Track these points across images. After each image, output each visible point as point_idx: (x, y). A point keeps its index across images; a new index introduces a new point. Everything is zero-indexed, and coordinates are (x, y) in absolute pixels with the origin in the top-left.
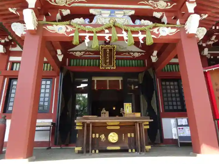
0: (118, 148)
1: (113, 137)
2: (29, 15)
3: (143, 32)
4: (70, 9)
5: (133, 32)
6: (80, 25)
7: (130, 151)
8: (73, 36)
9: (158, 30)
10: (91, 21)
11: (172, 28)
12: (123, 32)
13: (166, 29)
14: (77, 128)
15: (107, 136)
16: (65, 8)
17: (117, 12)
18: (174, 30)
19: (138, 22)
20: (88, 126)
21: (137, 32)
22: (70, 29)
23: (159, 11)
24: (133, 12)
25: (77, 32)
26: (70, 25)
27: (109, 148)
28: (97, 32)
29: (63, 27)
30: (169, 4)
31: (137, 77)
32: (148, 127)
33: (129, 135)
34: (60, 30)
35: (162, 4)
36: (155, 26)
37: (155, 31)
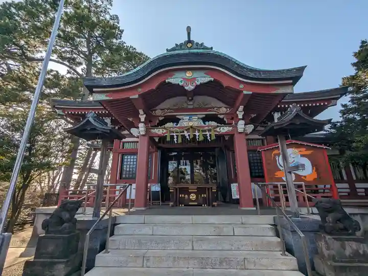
0: (196, 203)
1: (193, 197)
2: (141, 125)
3: (210, 130)
4: (165, 116)
5: (203, 131)
6: (170, 128)
7: (203, 205)
8: (166, 136)
9: (220, 129)
10: (177, 125)
11: (229, 127)
12: (197, 132)
13: (225, 128)
14: (171, 191)
15: (189, 197)
16: (161, 116)
17: (193, 117)
18: (231, 128)
19: (207, 123)
20: (176, 189)
21: (205, 131)
22: (165, 131)
23: (221, 114)
24: (204, 116)
25: (169, 132)
26: (165, 128)
27: (190, 203)
28: (181, 133)
29: (161, 130)
30: (228, 109)
31: (214, 151)
32: (215, 190)
33: (203, 196)
34: (159, 131)
35: (223, 110)
36: (218, 126)
37: (218, 129)
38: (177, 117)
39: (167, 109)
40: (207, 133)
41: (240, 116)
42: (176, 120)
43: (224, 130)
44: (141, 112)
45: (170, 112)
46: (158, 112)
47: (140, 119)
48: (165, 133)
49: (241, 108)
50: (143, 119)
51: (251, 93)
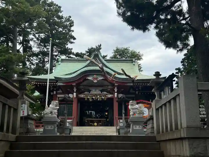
4: (84, 89)
5: (101, 96)
6: (87, 94)
10: (90, 93)
14: (86, 121)
15: (94, 124)
16: (82, 89)
17: (97, 90)
18: (112, 95)
19: (102, 92)
20: (89, 121)
22: (84, 96)
24: (101, 89)
25: (86, 96)
26: (84, 94)
28: (91, 96)
29: (83, 95)
30: (112, 87)
34: (82, 96)
35: (110, 87)
36: (107, 94)
37: (107, 96)
38: (90, 89)
39: (86, 86)
40: (103, 97)
41: (116, 91)
42: (89, 91)
43: (110, 96)
44: (75, 88)
45: (87, 87)
46: (81, 87)
47: (74, 90)
48: (84, 97)
49: (116, 88)
50: (75, 91)
51: (117, 85)
